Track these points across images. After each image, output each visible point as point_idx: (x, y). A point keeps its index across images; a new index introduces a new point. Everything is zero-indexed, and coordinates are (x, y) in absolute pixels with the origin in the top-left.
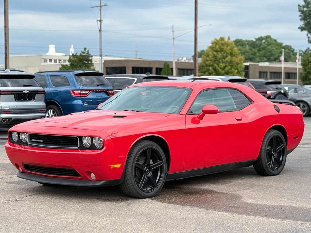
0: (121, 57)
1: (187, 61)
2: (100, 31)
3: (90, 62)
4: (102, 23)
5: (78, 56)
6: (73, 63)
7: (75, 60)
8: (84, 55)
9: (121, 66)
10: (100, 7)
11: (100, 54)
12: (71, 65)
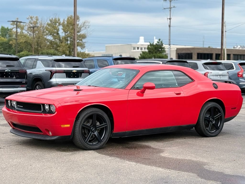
0: (185, 46)
1: (241, 49)
2: (170, 26)
3: (163, 50)
4: (171, 20)
5: (154, 45)
6: (150, 50)
7: (152, 48)
8: (159, 44)
9: (189, 52)
10: (170, 8)
11: (169, 44)
12: (149, 51)
